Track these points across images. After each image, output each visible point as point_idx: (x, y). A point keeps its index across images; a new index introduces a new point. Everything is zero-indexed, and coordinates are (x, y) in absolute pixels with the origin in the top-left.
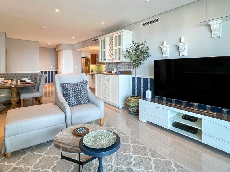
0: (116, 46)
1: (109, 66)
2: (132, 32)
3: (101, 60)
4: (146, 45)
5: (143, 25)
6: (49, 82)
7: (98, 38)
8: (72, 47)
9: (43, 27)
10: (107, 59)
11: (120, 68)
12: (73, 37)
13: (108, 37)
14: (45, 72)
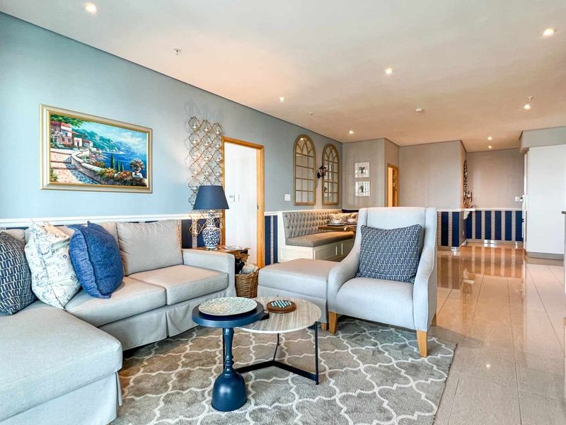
6: (508, 238)
9: (418, 110)
12: (527, 107)
14: (498, 214)
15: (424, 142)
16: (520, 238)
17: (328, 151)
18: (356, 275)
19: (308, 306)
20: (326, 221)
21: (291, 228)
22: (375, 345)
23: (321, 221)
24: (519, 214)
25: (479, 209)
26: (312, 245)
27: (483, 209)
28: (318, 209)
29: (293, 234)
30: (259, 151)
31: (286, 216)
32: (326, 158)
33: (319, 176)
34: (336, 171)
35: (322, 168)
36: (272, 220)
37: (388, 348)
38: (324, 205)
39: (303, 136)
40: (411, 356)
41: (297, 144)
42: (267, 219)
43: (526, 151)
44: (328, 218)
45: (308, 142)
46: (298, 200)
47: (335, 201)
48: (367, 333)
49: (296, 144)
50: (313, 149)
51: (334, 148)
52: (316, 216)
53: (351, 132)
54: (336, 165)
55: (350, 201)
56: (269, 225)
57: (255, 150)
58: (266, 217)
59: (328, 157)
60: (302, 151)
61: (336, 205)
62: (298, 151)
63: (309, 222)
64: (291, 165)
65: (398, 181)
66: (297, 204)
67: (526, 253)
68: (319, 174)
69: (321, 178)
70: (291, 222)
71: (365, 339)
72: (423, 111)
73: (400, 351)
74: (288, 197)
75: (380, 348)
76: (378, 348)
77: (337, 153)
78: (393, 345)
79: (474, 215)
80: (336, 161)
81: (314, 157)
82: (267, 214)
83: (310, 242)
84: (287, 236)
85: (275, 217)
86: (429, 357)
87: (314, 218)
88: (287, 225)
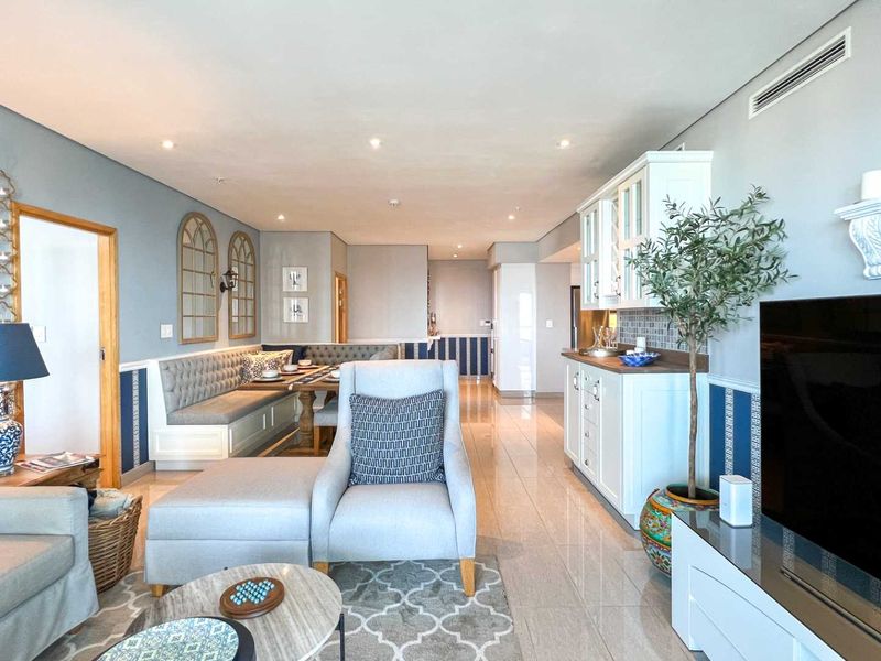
0: (628, 235)
1: (630, 326)
2: (709, 155)
3: (589, 299)
4: (767, 213)
5: (762, 100)
6: (474, 372)
7: (578, 210)
8: (529, 252)
9: (393, 201)
10: (607, 297)
11: (665, 334)
12: (511, 217)
13: (606, 196)
14: (463, 340)
15: (383, 242)
16: (485, 371)
17: (238, 243)
18: (350, 482)
19: (304, 579)
20: (238, 368)
21: (176, 391)
22: (397, 598)
23: (230, 370)
24: (485, 341)
25: (444, 336)
26: (227, 420)
27: (447, 335)
28: (223, 349)
29: (181, 402)
30: (106, 239)
31: (165, 367)
32: (235, 257)
33: (223, 288)
34: (249, 278)
35: (229, 274)
36: (136, 378)
37: (418, 598)
38: (234, 338)
39: (194, 215)
40: (454, 600)
41: (184, 229)
42: (126, 378)
43: (497, 267)
44: (242, 362)
45: (204, 227)
46: (188, 334)
47: (250, 331)
48: (375, 578)
49: (182, 228)
50: (214, 240)
51: (247, 239)
52: (221, 362)
53: (281, 217)
54: (250, 269)
55: (276, 331)
56: (129, 390)
57: (94, 236)
58: (122, 374)
59: (238, 255)
60: (193, 241)
61: (251, 337)
62: (186, 240)
63: (210, 374)
64: (174, 269)
65: (346, 297)
66: (186, 342)
67: (497, 391)
68: (222, 284)
69: (226, 291)
70: (178, 380)
71: (378, 591)
72: (399, 204)
73: (437, 598)
74: (167, 331)
75: (408, 603)
76: (404, 604)
77: (251, 247)
78: (422, 589)
79: (437, 344)
80: (250, 261)
81: (215, 254)
82: (123, 368)
83: (222, 416)
84: (171, 407)
85: (143, 373)
86: (477, 592)
87: (218, 365)
88: (168, 386)
